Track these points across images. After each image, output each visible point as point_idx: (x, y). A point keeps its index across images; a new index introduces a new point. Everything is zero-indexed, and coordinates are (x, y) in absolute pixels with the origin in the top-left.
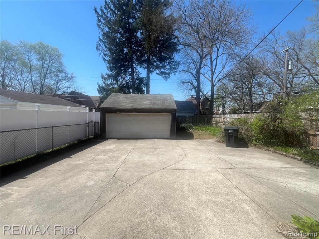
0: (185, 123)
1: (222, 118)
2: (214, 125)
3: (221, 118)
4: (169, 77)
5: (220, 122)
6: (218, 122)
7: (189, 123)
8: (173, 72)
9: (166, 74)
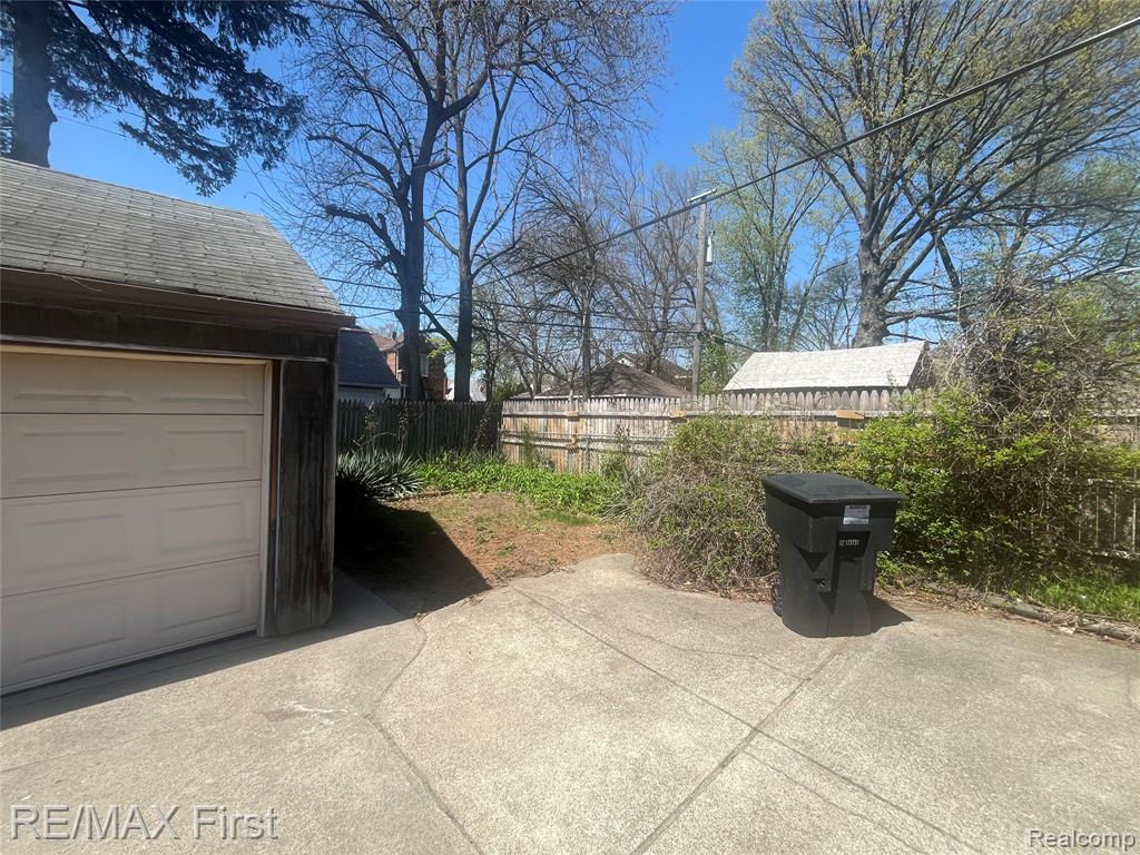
0: (355, 447)
1: (565, 417)
2: (514, 455)
3: (553, 417)
4: (228, 175)
5: (551, 440)
6: (540, 440)
7: (387, 444)
8: (259, 151)
9: (203, 156)
